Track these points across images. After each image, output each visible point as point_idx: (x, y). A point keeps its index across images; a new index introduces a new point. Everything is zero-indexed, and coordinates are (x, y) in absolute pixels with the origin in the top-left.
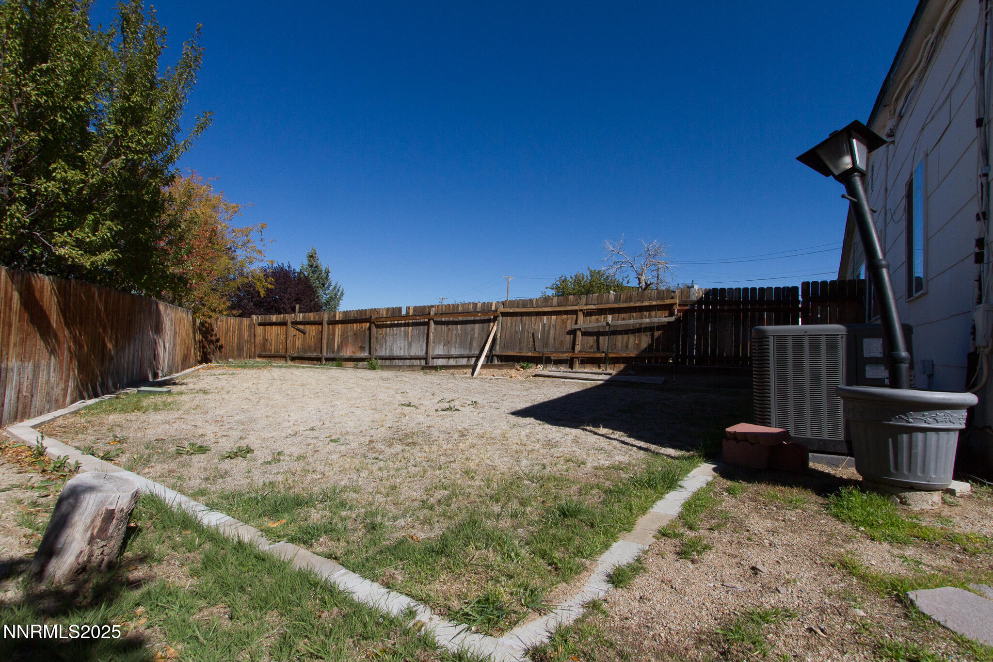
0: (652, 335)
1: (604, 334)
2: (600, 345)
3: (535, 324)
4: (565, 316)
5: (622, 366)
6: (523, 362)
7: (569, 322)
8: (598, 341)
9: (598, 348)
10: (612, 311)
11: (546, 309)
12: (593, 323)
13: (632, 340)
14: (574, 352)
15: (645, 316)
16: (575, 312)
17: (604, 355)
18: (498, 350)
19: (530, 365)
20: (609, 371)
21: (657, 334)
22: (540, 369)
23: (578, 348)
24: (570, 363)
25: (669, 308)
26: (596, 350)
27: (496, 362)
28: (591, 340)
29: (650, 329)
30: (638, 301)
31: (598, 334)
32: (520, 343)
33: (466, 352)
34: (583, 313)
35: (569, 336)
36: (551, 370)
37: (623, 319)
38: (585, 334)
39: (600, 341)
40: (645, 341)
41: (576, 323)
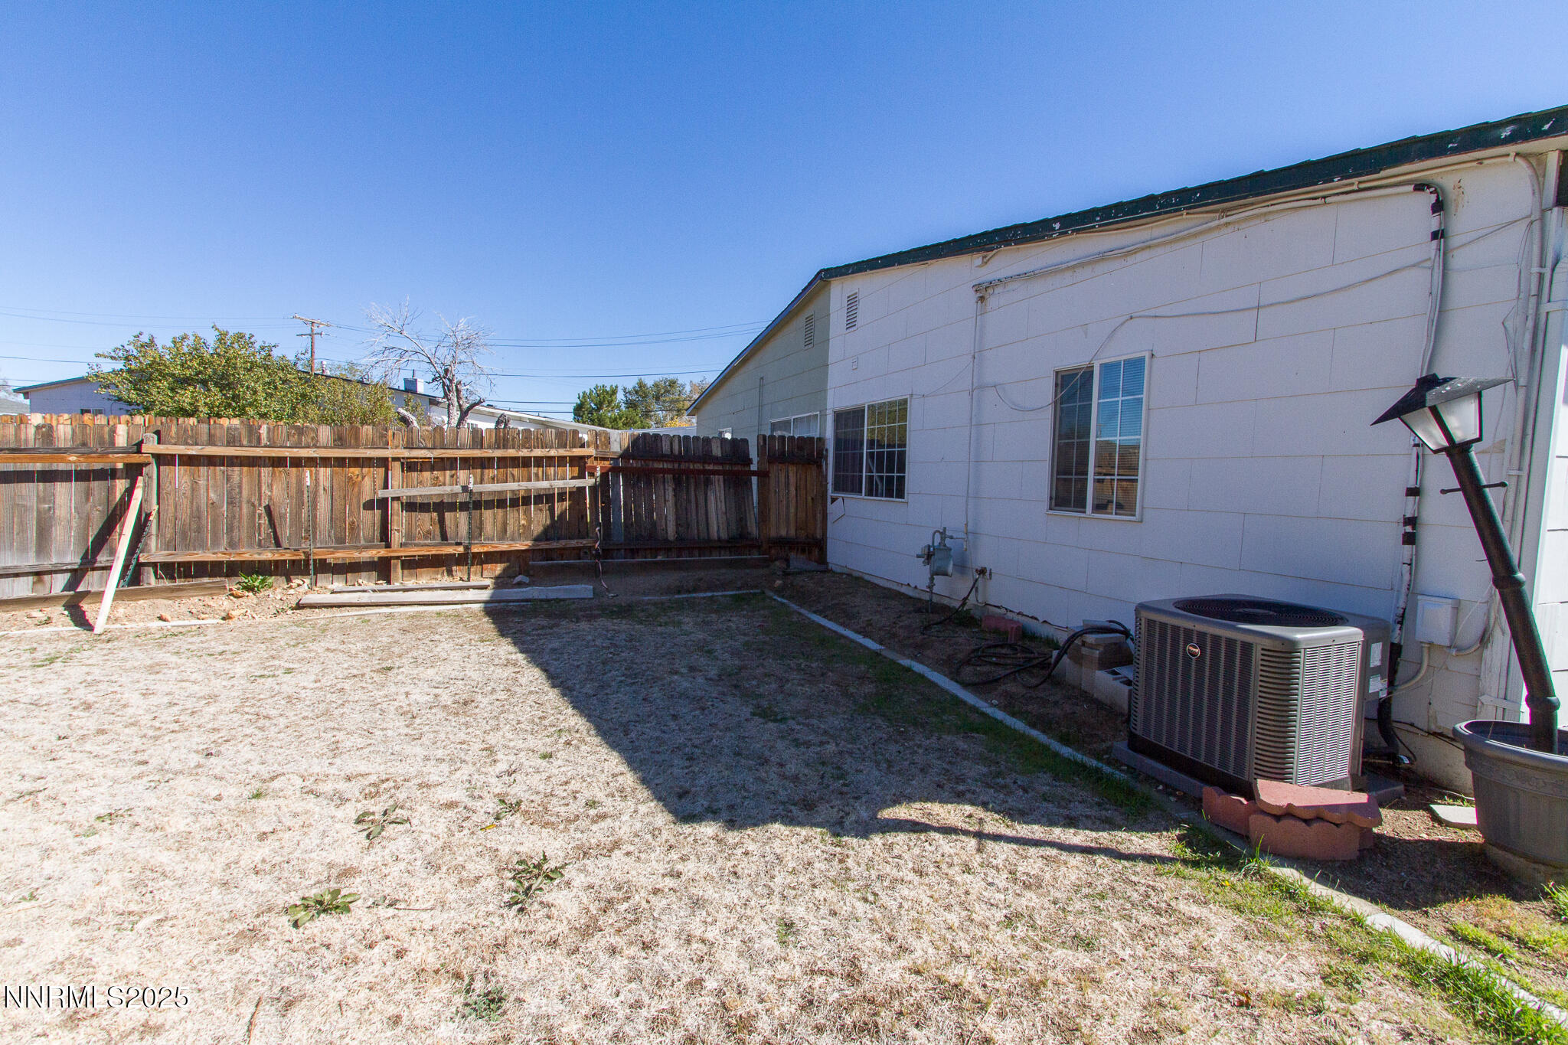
0: (552, 510)
1: (452, 507)
2: (448, 530)
3: (270, 487)
4: (356, 471)
5: (499, 568)
6: (249, 574)
7: (367, 481)
8: (442, 521)
9: (444, 537)
10: (468, 463)
11: (304, 453)
12: (427, 487)
13: (516, 518)
14: (388, 546)
15: (537, 475)
16: (383, 462)
17: (461, 549)
18: (155, 551)
19: (271, 580)
20: (476, 580)
21: (558, 508)
22: (301, 588)
23: (397, 538)
24: (382, 569)
25: (579, 462)
26: (438, 540)
27: (150, 580)
28: (426, 521)
29: (545, 498)
30: (524, 447)
31: (441, 507)
32: (230, 529)
33: (30, 561)
34: (402, 464)
35: (369, 512)
36: (329, 589)
37: (493, 480)
38: (411, 506)
39: (447, 522)
40: (539, 519)
41: (386, 487)
